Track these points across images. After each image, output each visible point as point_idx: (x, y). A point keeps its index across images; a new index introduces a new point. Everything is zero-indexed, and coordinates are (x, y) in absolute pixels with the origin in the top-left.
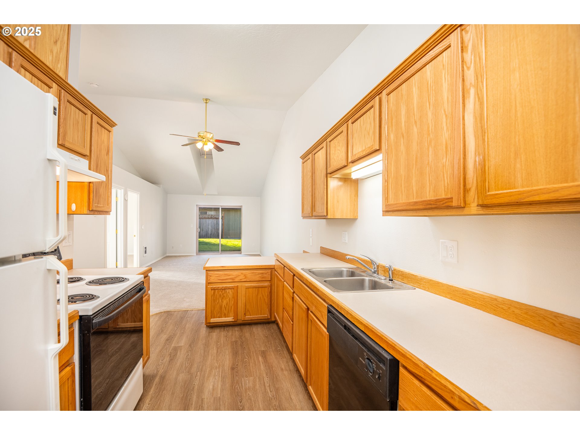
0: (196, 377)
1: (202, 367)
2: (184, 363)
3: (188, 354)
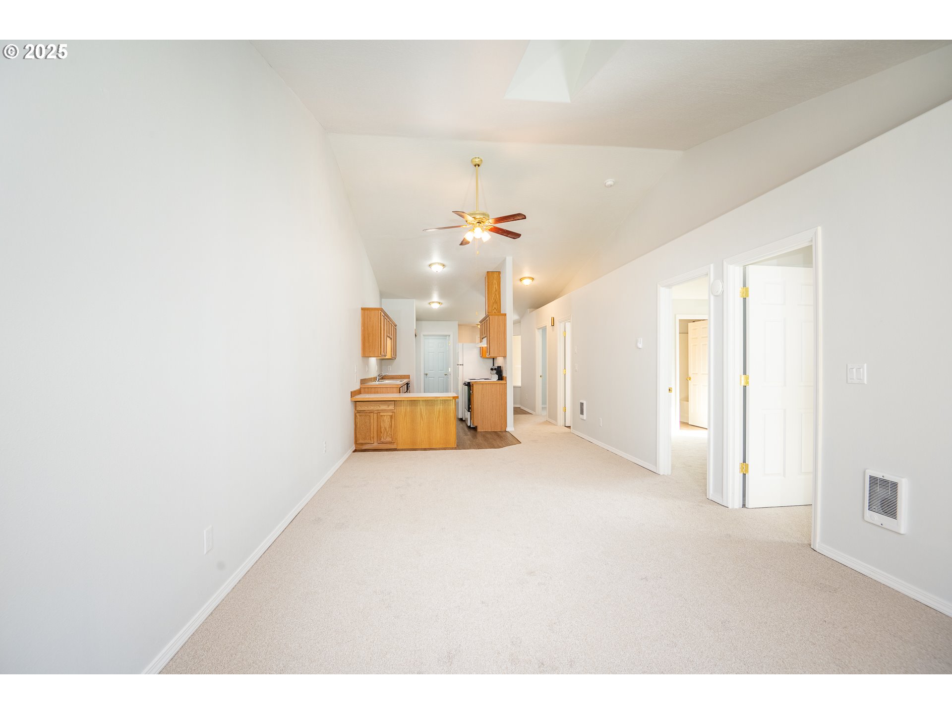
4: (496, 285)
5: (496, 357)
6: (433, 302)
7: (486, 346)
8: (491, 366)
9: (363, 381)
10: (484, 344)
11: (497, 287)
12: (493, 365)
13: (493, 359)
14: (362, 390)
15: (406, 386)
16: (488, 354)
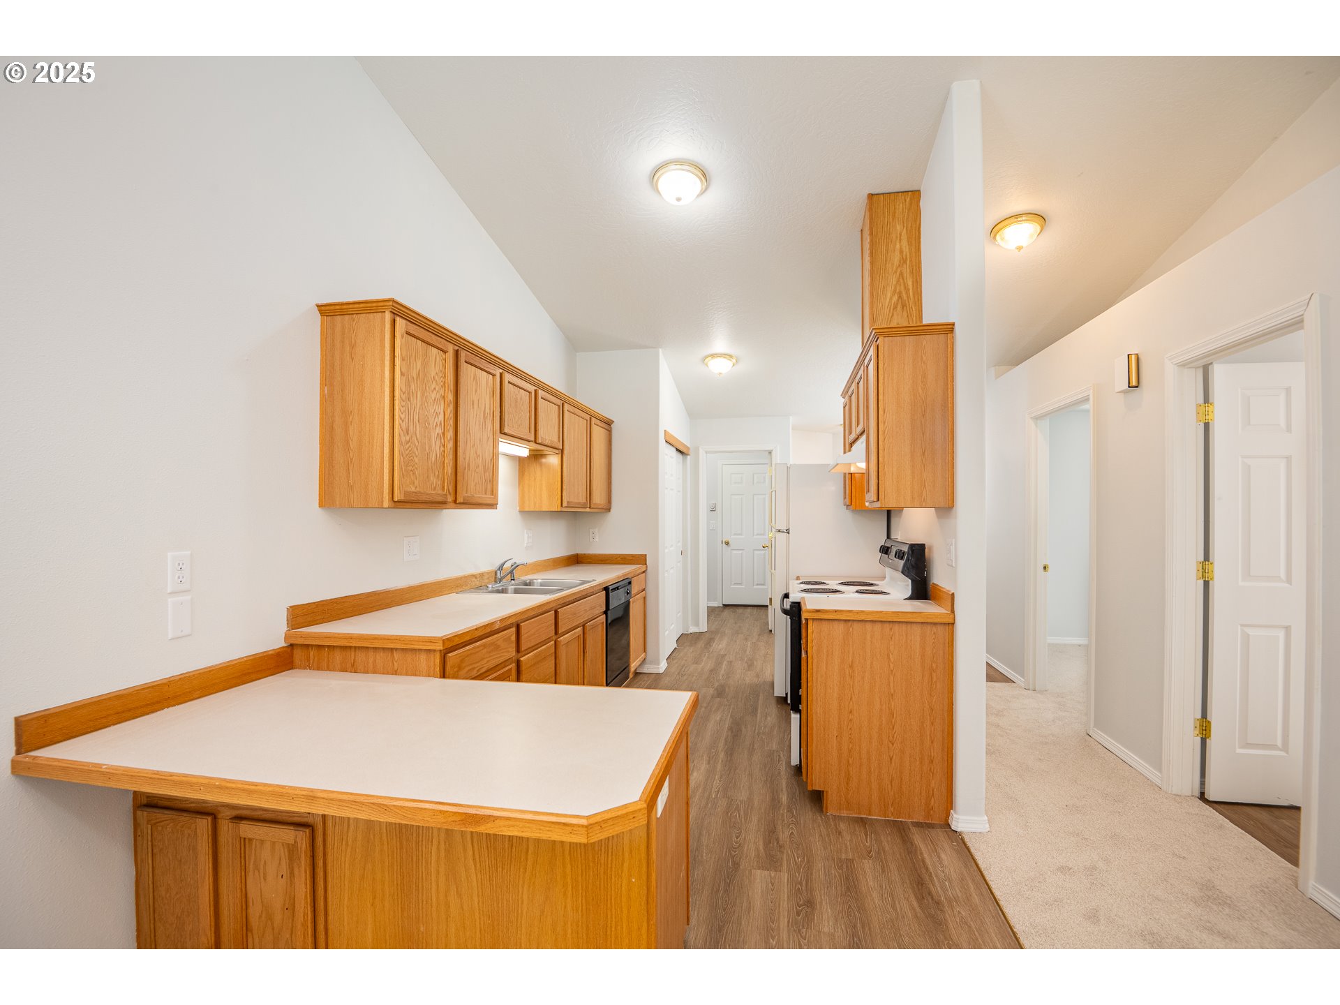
0: (718, 791)
1: (707, 804)
2: (743, 820)
3: (737, 838)
4: (905, 243)
5: (900, 510)
6: (713, 356)
7: (863, 465)
8: (882, 540)
9: (301, 615)
10: (858, 462)
11: (906, 249)
12: (889, 536)
13: (889, 512)
14: (298, 654)
15: (513, 630)
16: (872, 496)
